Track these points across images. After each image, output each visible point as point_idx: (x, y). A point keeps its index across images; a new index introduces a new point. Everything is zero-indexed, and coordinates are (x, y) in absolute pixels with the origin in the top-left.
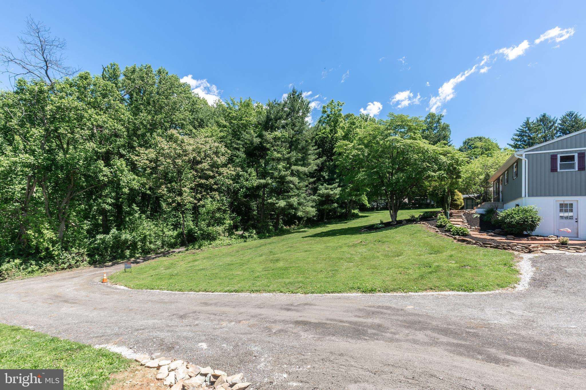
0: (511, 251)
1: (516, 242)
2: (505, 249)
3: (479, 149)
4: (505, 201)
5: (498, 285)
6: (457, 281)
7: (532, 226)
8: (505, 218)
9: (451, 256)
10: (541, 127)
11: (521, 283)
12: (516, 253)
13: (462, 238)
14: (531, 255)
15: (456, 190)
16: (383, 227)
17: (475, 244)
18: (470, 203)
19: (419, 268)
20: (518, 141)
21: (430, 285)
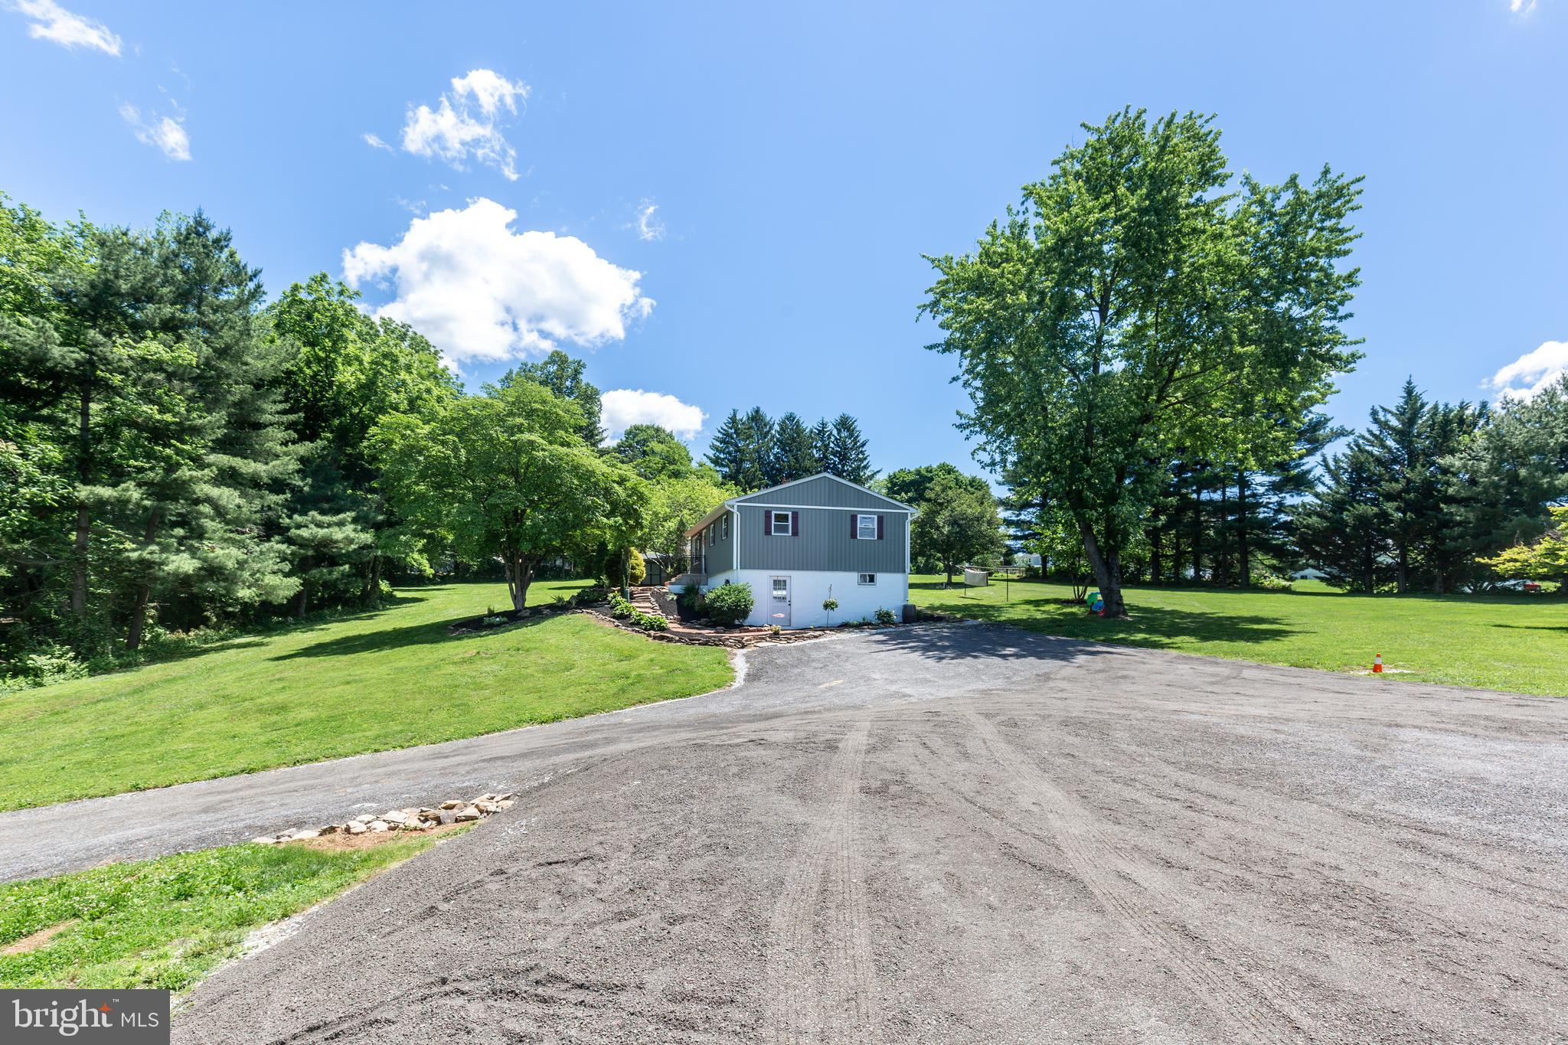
0: (723, 648)
1: (727, 636)
2: (717, 645)
3: (657, 459)
4: (709, 573)
5: (715, 685)
6: (670, 688)
7: (744, 613)
8: (714, 601)
9: (652, 660)
10: (753, 432)
11: (737, 680)
12: (729, 649)
13: (659, 634)
14: (744, 651)
15: (632, 548)
16: (504, 623)
17: (679, 641)
18: (656, 574)
19: (613, 681)
20: (720, 452)
21: (638, 698)
